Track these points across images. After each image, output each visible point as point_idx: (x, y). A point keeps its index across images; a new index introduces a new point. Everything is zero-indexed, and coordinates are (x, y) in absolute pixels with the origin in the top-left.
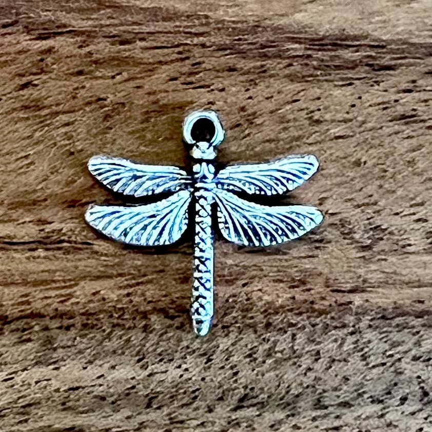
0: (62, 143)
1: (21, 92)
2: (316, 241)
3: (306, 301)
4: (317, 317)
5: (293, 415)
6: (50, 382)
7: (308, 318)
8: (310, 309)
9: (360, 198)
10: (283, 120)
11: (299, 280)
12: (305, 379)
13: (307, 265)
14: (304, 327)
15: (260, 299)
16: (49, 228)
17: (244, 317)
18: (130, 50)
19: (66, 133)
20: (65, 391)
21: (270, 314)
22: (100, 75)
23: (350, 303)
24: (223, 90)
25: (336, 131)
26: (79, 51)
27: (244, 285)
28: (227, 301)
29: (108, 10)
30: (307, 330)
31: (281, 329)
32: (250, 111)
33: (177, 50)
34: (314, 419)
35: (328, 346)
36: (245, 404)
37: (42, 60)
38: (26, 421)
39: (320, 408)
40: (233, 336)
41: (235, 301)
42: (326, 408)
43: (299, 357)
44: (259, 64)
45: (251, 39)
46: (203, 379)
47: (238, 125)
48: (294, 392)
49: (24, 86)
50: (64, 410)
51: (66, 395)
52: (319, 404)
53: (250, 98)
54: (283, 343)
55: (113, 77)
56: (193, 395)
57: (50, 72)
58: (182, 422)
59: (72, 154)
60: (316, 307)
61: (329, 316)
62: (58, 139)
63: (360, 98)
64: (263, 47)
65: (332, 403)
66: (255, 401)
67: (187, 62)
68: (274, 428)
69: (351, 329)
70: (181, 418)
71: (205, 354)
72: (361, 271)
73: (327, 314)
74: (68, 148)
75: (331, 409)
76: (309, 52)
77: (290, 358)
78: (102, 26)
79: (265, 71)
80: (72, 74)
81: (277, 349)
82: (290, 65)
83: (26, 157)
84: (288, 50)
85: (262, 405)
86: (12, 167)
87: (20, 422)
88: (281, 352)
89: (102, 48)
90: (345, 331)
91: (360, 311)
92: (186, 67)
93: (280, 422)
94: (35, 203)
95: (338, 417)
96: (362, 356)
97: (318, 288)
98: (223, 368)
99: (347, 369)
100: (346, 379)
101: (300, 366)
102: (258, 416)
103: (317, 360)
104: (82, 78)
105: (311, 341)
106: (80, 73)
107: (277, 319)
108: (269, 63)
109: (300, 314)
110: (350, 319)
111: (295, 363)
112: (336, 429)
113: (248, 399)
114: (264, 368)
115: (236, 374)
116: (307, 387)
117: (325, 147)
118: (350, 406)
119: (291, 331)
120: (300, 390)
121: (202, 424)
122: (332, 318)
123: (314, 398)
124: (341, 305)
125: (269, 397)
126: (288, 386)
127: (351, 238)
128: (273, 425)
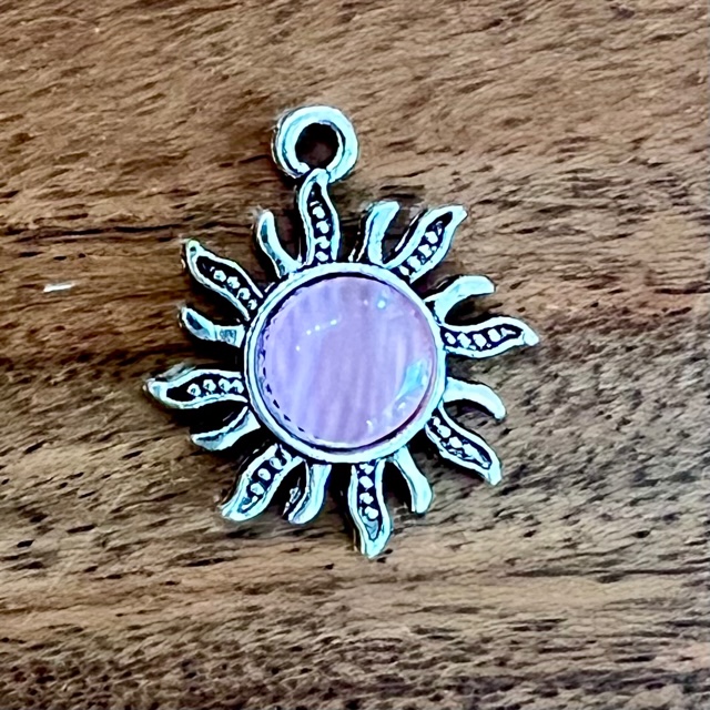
0: (209, 60)
2: (630, 210)
3: (614, 309)
4: (635, 334)
5: (600, 498)
7: (622, 337)
8: (623, 322)
11: (604, 276)
12: (618, 439)
13: (618, 249)
14: (612, 354)
15: (541, 308)
16: (190, 202)
19: (214, 44)
21: (557, 333)
23: (687, 310)
25: (656, 26)
27: (514, 287)
30: (618, 357)
31: (574, 357)
34: (634, 503)
35: (652, 383)
36: (522, 481)
38: (162, 523)
39: (642, 486)
42: (653, 483)
43: (609, 401)
47: (497, 23)
48: (600, 459)
52: (641, 479)
54: (580, 380)
59: (225, 78)
60: (633, 318)
61: (654, 333)
62: (200, 54)
65: (663, 476)
66: (537, 477)
68: (571, 519)
69: (690, 354)
72: (704, 257)
73: (650, 329)
74: (218, 67)
75: (660, 487)
77: (593, 404)
81: (571, 390)
83: (149, 86)
85: (548, 483)
86: (129, 101)
87: (154, 526)
88: (577, 394)
90: (681, 357)
91: (703, 322)
93: (578, 510)
94: (167, 161)
95: (673, 498)
97: (633, 288)
99: (687, 418)
100: (684, 435)
101: (609, 417)
102: (545, 501)
103: (636, 405)
105: (624, 374)
107: (569, 340)
109: (606, 332)
110: (688, 336)
111: (601, 413)
112: (670, 517)
113: (526, 475)
114: (551, 421)
115: (506, 432)
116: (622, 451)
117: (641, 54)
118: (693, 479)
119: (593, 359)
120: (610, 456)
121: (452, 519)
122: (661, 337)
123: (634, 469)
124: (673, 314)
125: (560, 470)
126: (590, 452)
127: (687, 204)
128: (567, 517)
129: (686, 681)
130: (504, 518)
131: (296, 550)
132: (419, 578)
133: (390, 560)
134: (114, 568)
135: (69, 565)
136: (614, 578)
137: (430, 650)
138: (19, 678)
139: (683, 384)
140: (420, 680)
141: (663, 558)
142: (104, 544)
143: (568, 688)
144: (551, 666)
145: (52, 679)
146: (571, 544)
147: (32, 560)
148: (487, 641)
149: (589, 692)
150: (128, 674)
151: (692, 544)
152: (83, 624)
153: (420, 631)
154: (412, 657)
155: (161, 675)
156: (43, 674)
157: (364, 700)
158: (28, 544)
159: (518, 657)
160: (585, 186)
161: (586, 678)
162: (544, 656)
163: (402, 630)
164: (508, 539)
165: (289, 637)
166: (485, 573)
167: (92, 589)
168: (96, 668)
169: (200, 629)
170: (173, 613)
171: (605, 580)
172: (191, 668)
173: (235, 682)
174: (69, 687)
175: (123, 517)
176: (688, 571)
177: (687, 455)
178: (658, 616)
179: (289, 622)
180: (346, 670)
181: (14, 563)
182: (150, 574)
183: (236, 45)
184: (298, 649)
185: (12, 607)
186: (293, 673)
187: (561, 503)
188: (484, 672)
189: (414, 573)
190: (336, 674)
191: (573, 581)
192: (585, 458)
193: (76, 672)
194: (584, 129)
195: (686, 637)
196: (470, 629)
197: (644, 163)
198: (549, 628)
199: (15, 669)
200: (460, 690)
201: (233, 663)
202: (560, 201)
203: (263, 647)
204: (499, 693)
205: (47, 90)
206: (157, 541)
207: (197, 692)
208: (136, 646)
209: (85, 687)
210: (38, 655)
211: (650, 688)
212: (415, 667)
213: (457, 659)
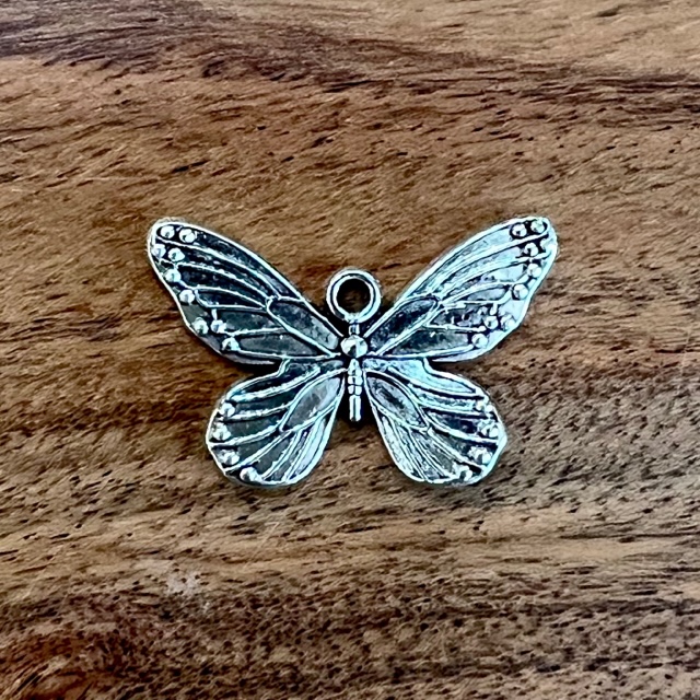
0: (362, 202)
1: (315, 149)
2: (638, 299)
3: (629, 363)
4: (642, 380)
5: (620, 487)
6: (357, 461)
7: (633, 381)
8: (635, 372)
9: (683, 251)
10: (596, 169)
11: (622, 341)
12: (631, 448)
13: (630, 324)
14: (628, 392)
15: (581, 362)
17: (563, 383)
18: (429, 100)
19: (365, 192)
20: (374, 470)
21: (591, 379)
22: (398, 127)
23: (676, 364)
24: (531, 139)
25: (654, 178)
26: (377, 103)
27: (562, 349)
28: (544, 366)
29: (406, 58)
30: (632, 395)
31: (603, 395)
32: (562, 161)
33: (482, 97)
34: (643, 490)
35: (654, 411)
36: (568, 477)
37: (336, 114)
38: (333, 504)
39: (649, 478)
40: (552, 404)
41: (553, 367)
42: (655, 477)
43: (625, 424)
44: (571, 109)
45: (561, 83)
46: (522, 452)
47: (550, 177)
48: (621, 462)
49: (319, 142)
50: (374, 490)
51: (375, 474)
52: (647, 474)
53: (561, 146)
54: (606, 410)
55: (413, 129)
56: (512, 470)
57: (345, 126)
58: (502, 499)
59: (372, 213)
60: (641, 369)
61: (654, 379)
62: (356, 198)
63: (679, 142)
64: (572, 91)
65: (661, 472)
66: (579, 473)
67: (493, 109)
68: (600, 502)
69: (678, 393)
70: (499, 495)
71: (523, 425)
72: (688, 329)
73: (652, 376)
74: (368, 206)
75: (661, 479)
76: (623, 95)
77: (615, 426)
78: (400, 74)
79: (576, 117)
80: (369, 128)
81: (600, 416)
82: (603, 110)
83: (323, 218)
84: (600, 94)
85: (586, 477)
86: (309, 229)
88: (605, 419)
89: (400, 98)
90: (674, 394)
91: (687, 371)
92: (491, 115)
93: (606, 495)
95: (668, 487)
96: (692, 420)
97: (641, 349)
98: (543, 438)
99: (676, 435)
100: (675, 446)
101: (625, 434)
102: (583, 489)
103: (643, 426)
104: (379, 131)
105: (636, 406)
106: (378, 126)
107: (598, 384)
108: (580, 109)
109: (622, 378)
110: (677, 381)
111: (620, 431)
112: (667, 500)
113: (571, 471)
114: (587, 437)
115: (558, 444)
116: (635, 456)
117: (644, 196)
118: (681, 475)
119: (614, 396)
120: (626, 460)
121: (523, 501)
122: (659, 381)
123: (642, 468)
124: (667, 366)
125: (594, 468)
126: (614, 456)
127: (676, 294)
128: (598, 499)
129: (677, 607)
130: (557, 500)
131: (420, 521)
132: (501, 540)
133: (482, 528)
134: (302, 533)
135: (272, 531)
136: (629, 540)
137: (509, 586)
138: (239, 605)
139: (675, 411)
140: (503, 606)
141: (662, 526)
142: (294, 518)
143: (599, 612)
144: (589, 597)
145: (261, 606)
146: (601, 517)
147: (247, 528)
148: (545, 581)
149: (613, 615)
150: (311, 603)
151: (681, 517)
152: (281, 570)
153: (502, 575)
154: (498, 591)
155: (332, 603)
156: (255, 602)
157: (466, 620)
158: (245, 518)
159: (567, 591)
160: (609, 283)
161: (613, 605)
162: (583, 591)
163: (490, 573)
164: (560, 513)
165: (415, 579)
166: (544, 536)
167: (288, 547)
168: (289, 599)
169: (358, 573)
170: (340, 563)
171: (624, 541)
172: (353, 599)
173: (382, 608)
174: (272, 611)
175: (308, 500)
176: (679, 535)
177: (676, 459)
178: (661, 565)
179: (416, 568)
180: (453, 600)
181: (237, 531)
182: (324, 538)
183: (378, 192)
184: (423, 586)
185: (234, 559)
186: (420, 602)
187: (593, 490)
188: (545, 601)
189: (498, 536)
190: (446, 602)
191: (603, 541)
192: (610, 461)
193: (276, 601)
194: (608, 246)
195: (678, 579)
196: (535, 573)
197: (647, 267)
198: (587, 573)
199: (236, 599)
200: (529, 613)
201: (379, 596)
202: (593, 293)
203: (400, 585)
204: (555, 615)
205: (256, 222)
206: (329, 516)
207: (357, 614)
208: (316, 585)
209: (283, 610)
210: (252, 590)
211: (654, 612)
212: (498, 598)
213: (526, 593)
